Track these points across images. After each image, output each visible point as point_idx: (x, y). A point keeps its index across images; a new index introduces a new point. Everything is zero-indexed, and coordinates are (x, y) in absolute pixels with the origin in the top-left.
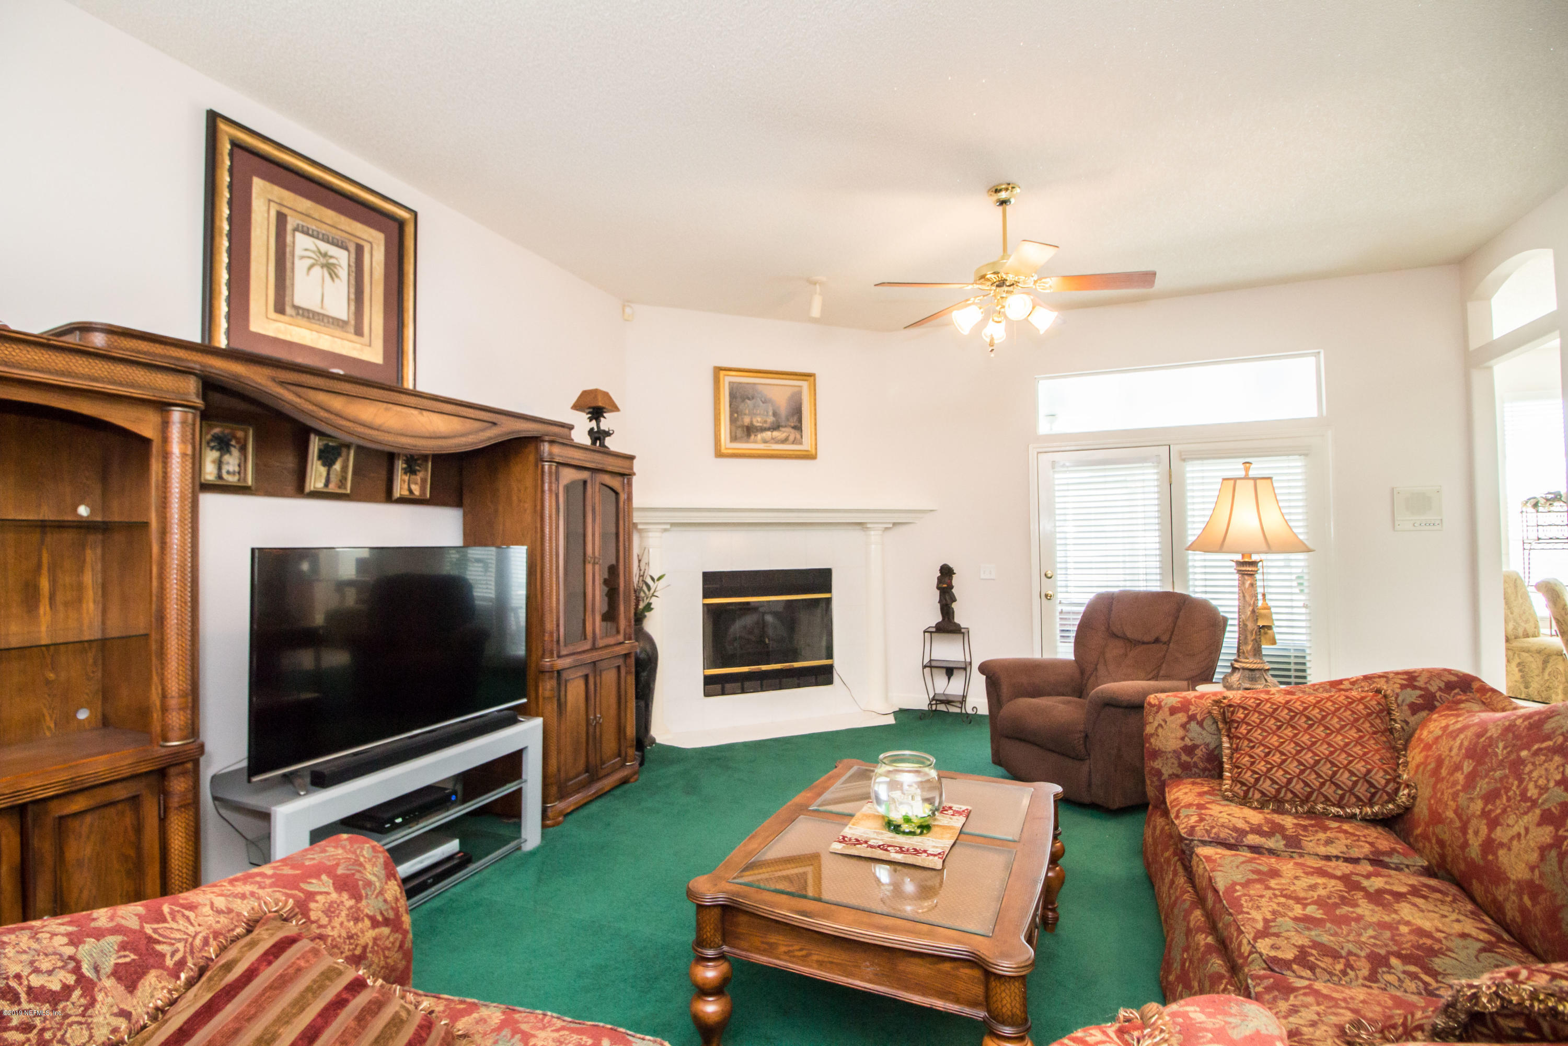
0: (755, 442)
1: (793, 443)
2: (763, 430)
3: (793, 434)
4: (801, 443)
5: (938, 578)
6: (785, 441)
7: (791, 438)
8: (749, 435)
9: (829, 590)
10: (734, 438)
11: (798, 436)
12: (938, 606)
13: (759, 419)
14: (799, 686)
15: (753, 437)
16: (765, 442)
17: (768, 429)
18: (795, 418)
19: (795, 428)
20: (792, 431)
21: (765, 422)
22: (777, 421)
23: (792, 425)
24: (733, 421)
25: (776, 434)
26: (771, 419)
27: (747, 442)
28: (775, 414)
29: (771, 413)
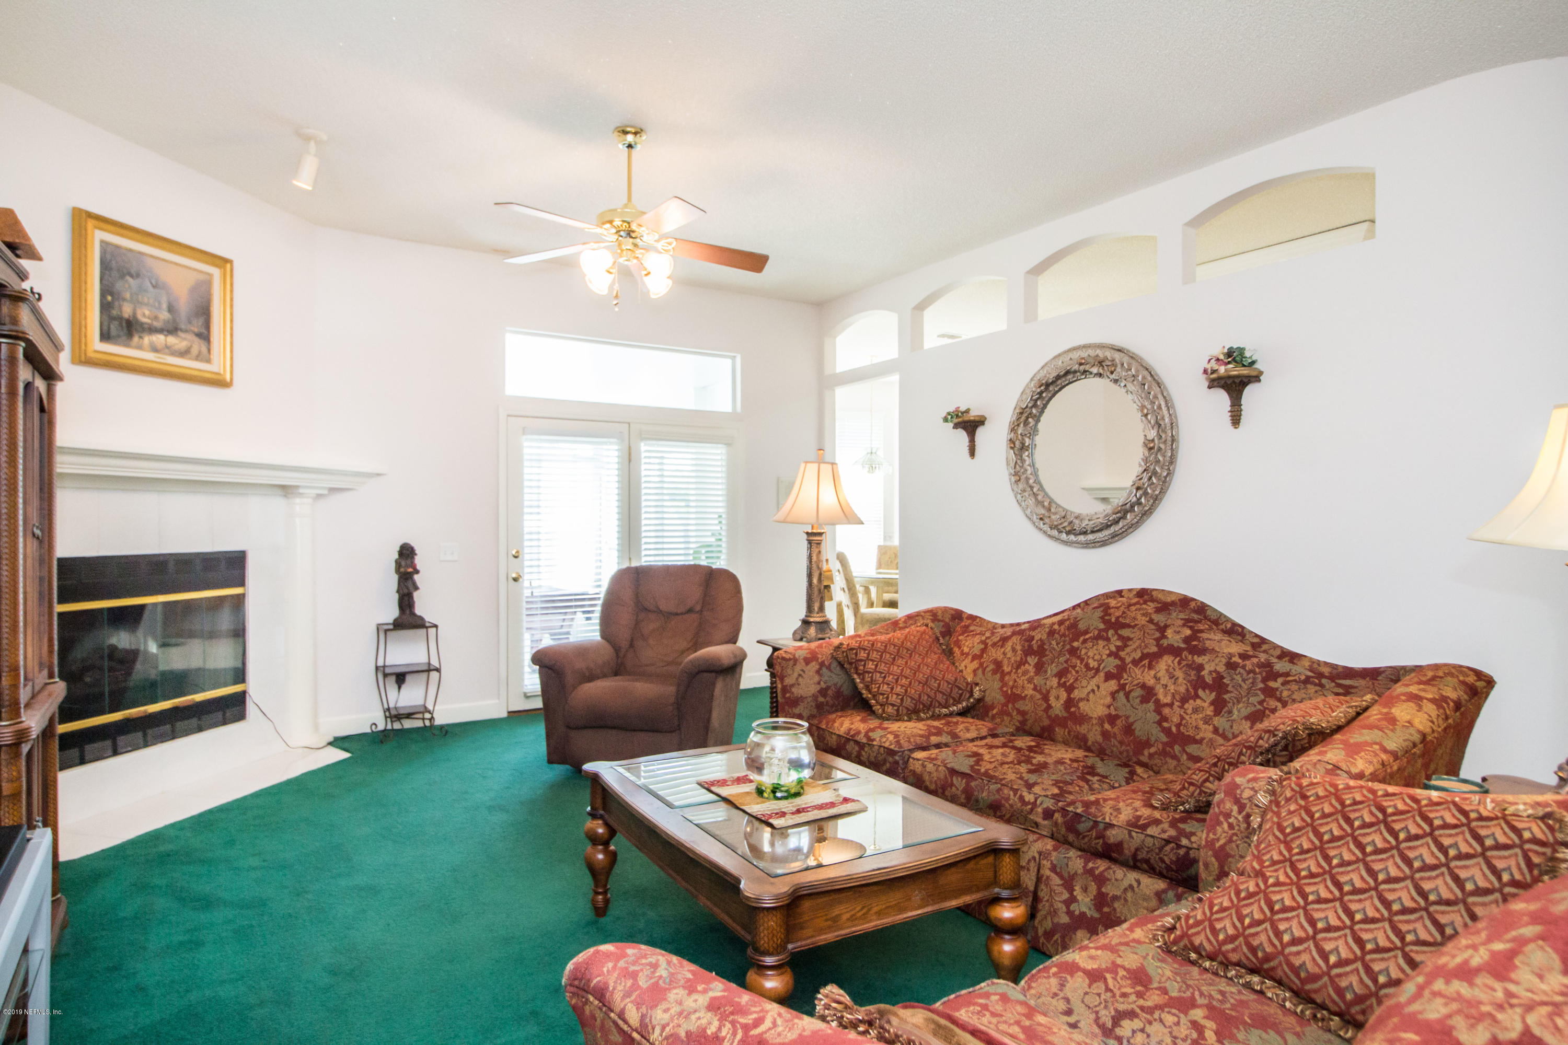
0: (140, 347)
1: (198, 358)
2: (152, 330)
3: (198, 346)
4: (208, 361)
5: (396, 561)
6: (184, 354)
7: (195, 351)
8: (130, 335)
9: (241, 583)
10: (105, 336)
11: (204, 349)
12: (397, 596)
13: (147, 312)
14: (200, 729)
15: (136, 339)
16: (155, 349)
17: (160, 331)
18: (201, 321)
19: (199, 335)
20: (196, 339)
21: (156, 318)
22: (174, 321)
23: (196, 330)
24: (105, 307)
25: (171, 340)
26: (164, 315)
27: (127, 345)
28: (171, 309)
29: (165, 306)
